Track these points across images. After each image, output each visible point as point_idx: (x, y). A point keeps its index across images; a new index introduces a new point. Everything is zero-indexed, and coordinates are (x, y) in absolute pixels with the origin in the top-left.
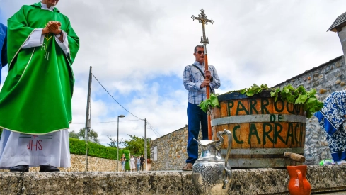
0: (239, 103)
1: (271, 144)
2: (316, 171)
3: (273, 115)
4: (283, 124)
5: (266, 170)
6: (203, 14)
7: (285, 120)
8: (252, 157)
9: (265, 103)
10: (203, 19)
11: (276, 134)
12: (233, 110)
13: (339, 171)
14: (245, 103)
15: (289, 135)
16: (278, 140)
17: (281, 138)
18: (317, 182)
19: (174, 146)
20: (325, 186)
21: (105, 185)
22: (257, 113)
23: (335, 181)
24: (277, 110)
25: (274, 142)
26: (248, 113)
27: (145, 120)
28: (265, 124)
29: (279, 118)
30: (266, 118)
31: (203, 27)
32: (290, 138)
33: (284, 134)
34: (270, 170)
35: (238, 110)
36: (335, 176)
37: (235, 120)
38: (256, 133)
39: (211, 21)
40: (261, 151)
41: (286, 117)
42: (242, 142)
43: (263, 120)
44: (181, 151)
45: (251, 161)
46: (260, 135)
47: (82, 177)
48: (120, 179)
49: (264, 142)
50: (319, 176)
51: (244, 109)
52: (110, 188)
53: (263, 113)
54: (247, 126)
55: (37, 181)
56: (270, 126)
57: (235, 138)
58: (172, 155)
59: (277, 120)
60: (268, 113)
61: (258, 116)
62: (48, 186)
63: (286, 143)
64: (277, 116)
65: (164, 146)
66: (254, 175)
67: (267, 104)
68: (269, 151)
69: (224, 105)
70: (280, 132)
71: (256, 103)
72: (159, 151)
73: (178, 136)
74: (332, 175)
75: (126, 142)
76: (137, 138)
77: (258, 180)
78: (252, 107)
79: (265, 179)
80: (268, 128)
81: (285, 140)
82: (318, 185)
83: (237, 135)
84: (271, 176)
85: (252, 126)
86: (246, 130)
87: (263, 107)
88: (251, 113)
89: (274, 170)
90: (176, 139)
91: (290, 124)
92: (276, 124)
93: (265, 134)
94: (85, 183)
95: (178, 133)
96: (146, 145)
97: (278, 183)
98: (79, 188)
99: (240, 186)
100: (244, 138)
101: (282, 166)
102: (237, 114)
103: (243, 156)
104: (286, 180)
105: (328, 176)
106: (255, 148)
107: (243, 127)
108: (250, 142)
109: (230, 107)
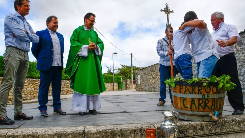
0: (186, 87)
1: (202, 110)
2: (228, 122)
3: (204, 95)
4: (210, 100)
5: (199, 123)
6: (167, 7)
7: (211, 97)
8: (192, 115)
9: (200, 88)
10: (167, 11)
11: (206, 105)
12: (183, 90)
13: (243, 122)
14: (189, 88)
15: (213, 105)
16: (207, 108)
17: (208, 107)
18: (228, 128)
19: (151, 75)
20: (233, 130)
21: (120, 134)
22: (196, 94)
23: (239, 127)
24: (206, 92)
25: (204, 109)
26: (191, 93)
27: (131, 54)
28: (199, 100)
29: (208, 97)
30: (200, 96)
31: (168, 15)
32: (213, 107)
33: (210, 105)
34: (202, 123)
35: (186, 91)
36: (240, 124)
37: (184, 96)
38: (195, 104)
39: (172, 12)
40: (197, 113)
41: (212, 96)
42: (187, 108)
43: (198, 97)
44: (156, 79)
45: (192, 118)
46: (197, 105)
47: (110, 131)
48: (126, 131)
49: (199, 109)
50: (230, 125)
51: (189, 91)
52: (122, 135)
53: (199, 94)
54: (190, 100)
55: (90, 134)
56: (203, 101)
57: (184, 105)
58: (151, 81)
59: (206, 98)
60: (201, 94)
61: (196, 95)
62: (95, 136)
63: (211, 109)
64: (206, 96)
65: (145, 74)
66: (192, 126)
67: (201, 89)
68: (201, 113)
69: (178, 87)
70: (208, 103)
71: (195, 88)
72: (141, 78)
73: (154, 69)
74: (238, 124)
75: (119, 69)
76: (126, 66)
77: (194, 128)
78: (193, 90)
79: (198, 127)
80: (201, 102)
81: (210, 108)
82: (228, 130)
83: (185, 104)
84: (202, 126)
85: (193, 100)
86: (190, 102)
87: (199, 90)
88: (193, 94)
89: (204, 123)
90: (153, 71)
91: (214, 100)
92: (206, 100)
93: (200, 105)
94: (111, 134)
95: (154, 67)
96: (132, 71)
97: (205, 129)
98: (109, 136)
99: (184, 132)
100: (189, 105)
101: (208, 121)
102: (185, 93)
103: (188, 115)
104: (210, 128)
105: (235, 125)
106: (194, 111)
107: (188, 100)
108: (191, 108)
109: (181, 89)
